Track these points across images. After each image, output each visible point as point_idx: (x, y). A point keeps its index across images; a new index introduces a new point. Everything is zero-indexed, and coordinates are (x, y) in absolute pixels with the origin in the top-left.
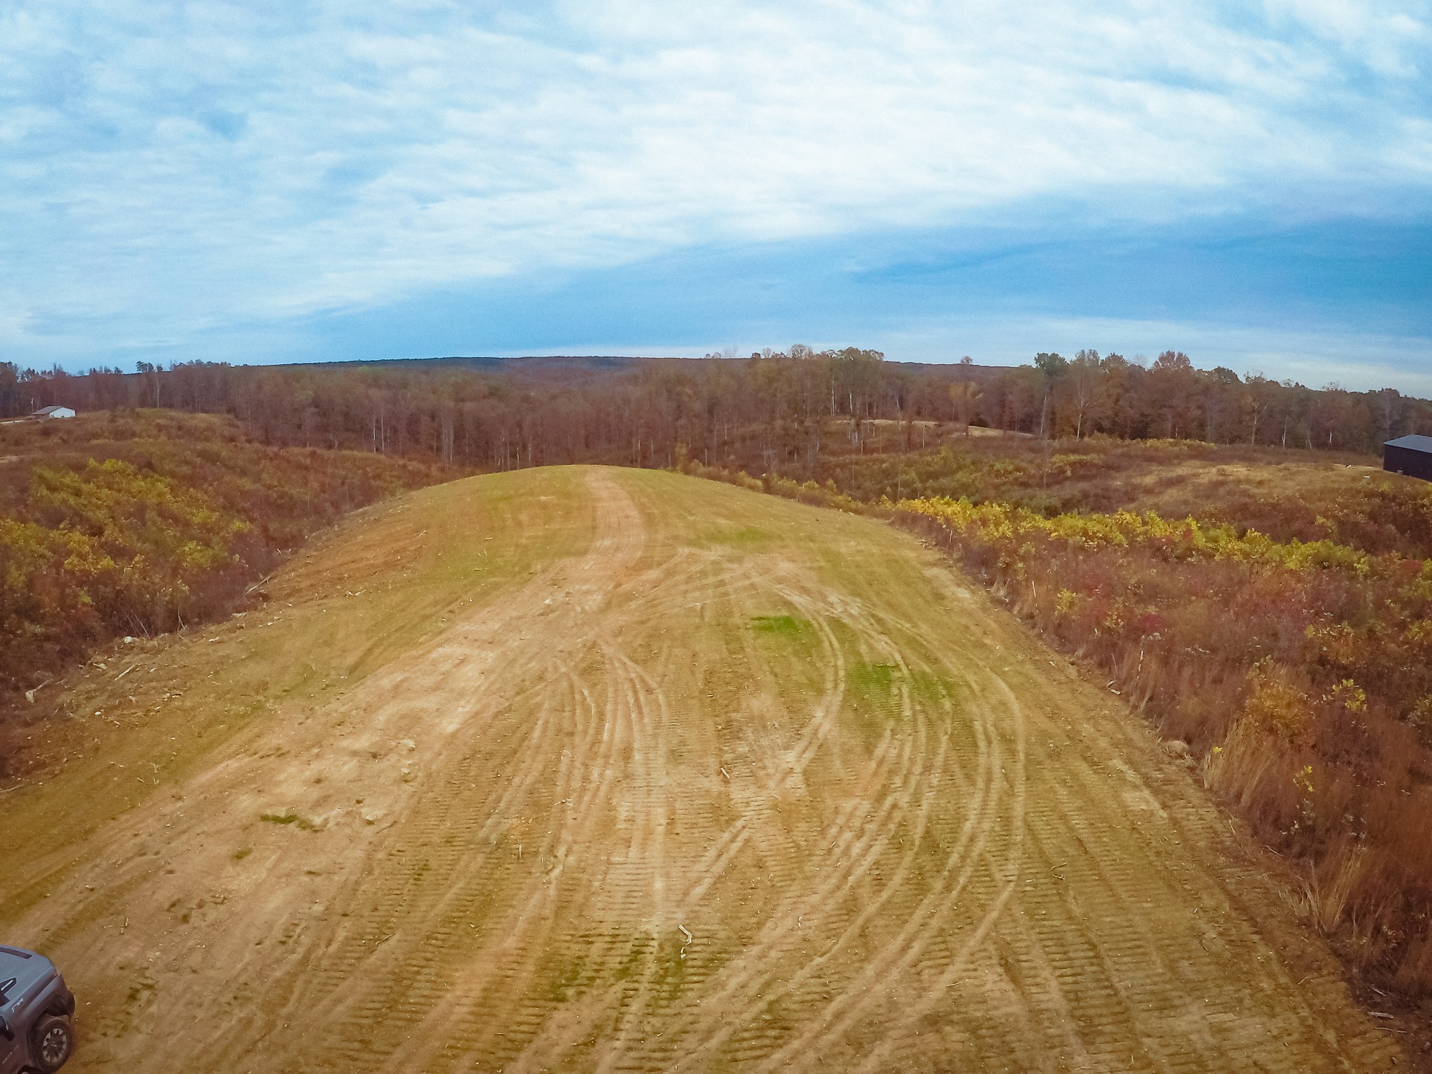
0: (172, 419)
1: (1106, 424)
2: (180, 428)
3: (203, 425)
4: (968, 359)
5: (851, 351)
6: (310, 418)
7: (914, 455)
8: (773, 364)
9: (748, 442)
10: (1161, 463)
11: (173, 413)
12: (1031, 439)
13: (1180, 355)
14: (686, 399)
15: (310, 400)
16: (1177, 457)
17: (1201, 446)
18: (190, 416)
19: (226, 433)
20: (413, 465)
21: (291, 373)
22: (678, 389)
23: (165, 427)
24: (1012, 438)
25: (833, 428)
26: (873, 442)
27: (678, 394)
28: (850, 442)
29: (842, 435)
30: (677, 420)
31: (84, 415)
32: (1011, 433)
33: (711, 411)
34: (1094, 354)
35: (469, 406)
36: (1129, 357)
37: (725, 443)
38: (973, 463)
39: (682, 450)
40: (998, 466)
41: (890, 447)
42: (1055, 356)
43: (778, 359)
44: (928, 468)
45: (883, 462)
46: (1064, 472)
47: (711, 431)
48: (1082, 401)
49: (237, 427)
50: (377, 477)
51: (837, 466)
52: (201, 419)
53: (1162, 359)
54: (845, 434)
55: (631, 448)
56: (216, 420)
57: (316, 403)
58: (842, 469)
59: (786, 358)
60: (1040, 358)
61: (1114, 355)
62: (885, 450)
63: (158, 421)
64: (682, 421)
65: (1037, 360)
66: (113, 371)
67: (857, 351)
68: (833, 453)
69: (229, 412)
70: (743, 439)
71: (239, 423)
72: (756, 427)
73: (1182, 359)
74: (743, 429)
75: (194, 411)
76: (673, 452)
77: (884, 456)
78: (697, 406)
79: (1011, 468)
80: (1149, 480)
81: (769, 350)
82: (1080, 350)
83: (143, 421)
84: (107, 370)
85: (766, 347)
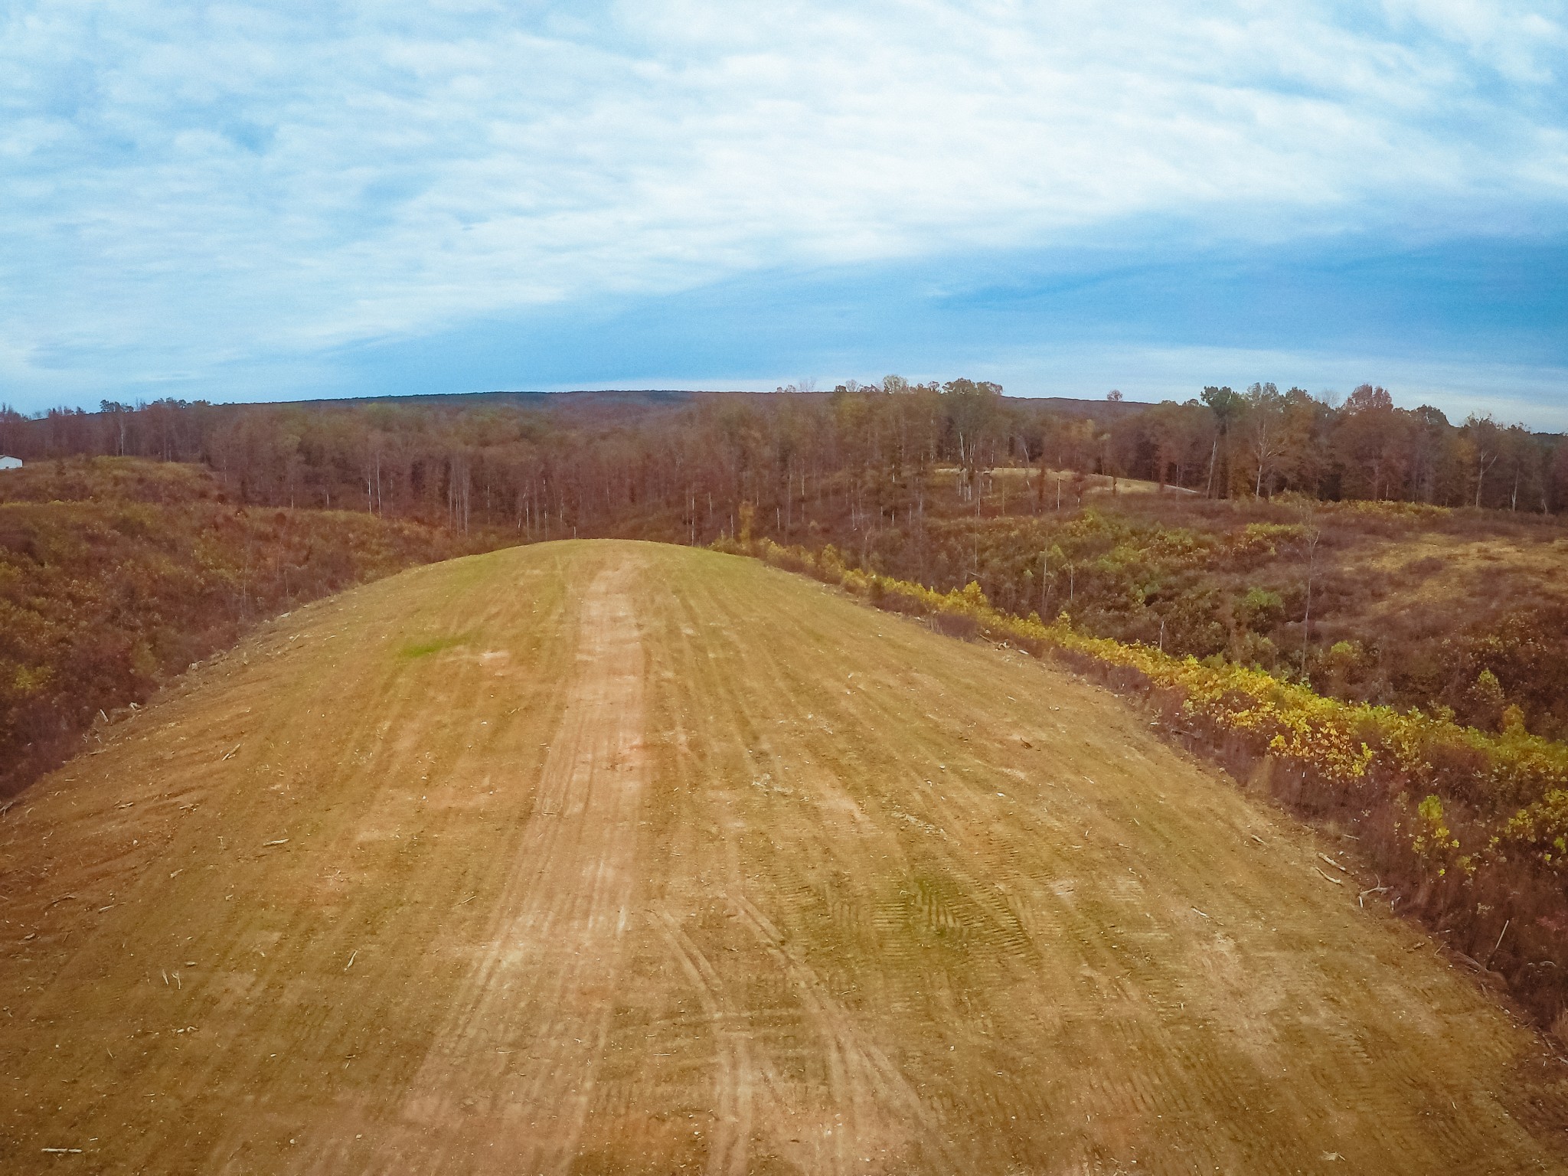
0: (133, 470)
1: (1291, 478)
2: (141, 481)
3: (170, 477)
4: (1117, 395)
5: (962, 383)
6: (295, 467)
7: (1050, 518)
8: (862, 400)
9: (831, 498)
10: (1390, 537)
11: (137, 463)
12: (1193, 497)
13: (1380, 390)
14: (753, 445)
15: (296, 446)
16: (1409, 527)
17: (1433, 512)
18: (156, 465)
19: (197, 487)
20: (410, 528)
21: (278, 413)
22: (743, 431)
23: (124, 480)
24: (1171, 496)
25: (937, 480)
26: (993, 500)
27: (743, 438)
28: (961, 499)
29: (948, 488)
30: (742, 470)
31: (31, 465)
32: (1169, 487)
33: (784, 459)
34: (1271, 388)
35: (491, 451)
36: (1315, 392)
37: (802, 500)
38: (1133, 533)
39: (747, 511)
40: (1171, 538)
41: (1016, 506)
42: (1226, 390)
43: (868, 394)
44: (1073, 539)
45: (1010, 528)
46: (1265, 549)
47: (784, 485)
48: (1263, 448)
49: (211, 479)
50: (362, 545)
51: (949, 533)
52: (170, 469)
53: (1356, 395)
54: (953, 488)
55: (684, 504)
56: (186, 471)
57: (304, 449)
58: (956, 537)
59: (878, 392)
60: (1209, 392)
61: (1295, 390)
62: (1010, 510)
63: (116, 472)
64: (747, 474)
65: (1204, 397)
66: (75, 410)
67: (968, 383)
68: (942, 515)
69: (202, 460)
70: (825, 494)
71: (213, 474)
72: (841, 476)
73: (1382, 396)
74: (824, 481)
75: (161, 460)
76: (736, 514)
77: (1009, 520)
78: (767, 452)
79: (1189, 542)
80: (1389, 564)
81: (853, 383)
82: (1252, 384)
83: (98, 472)
84: (68, 411)
85: (850, 379)
